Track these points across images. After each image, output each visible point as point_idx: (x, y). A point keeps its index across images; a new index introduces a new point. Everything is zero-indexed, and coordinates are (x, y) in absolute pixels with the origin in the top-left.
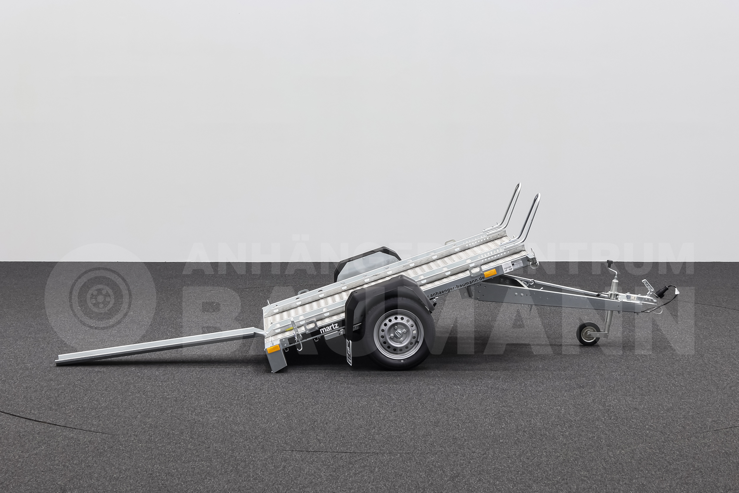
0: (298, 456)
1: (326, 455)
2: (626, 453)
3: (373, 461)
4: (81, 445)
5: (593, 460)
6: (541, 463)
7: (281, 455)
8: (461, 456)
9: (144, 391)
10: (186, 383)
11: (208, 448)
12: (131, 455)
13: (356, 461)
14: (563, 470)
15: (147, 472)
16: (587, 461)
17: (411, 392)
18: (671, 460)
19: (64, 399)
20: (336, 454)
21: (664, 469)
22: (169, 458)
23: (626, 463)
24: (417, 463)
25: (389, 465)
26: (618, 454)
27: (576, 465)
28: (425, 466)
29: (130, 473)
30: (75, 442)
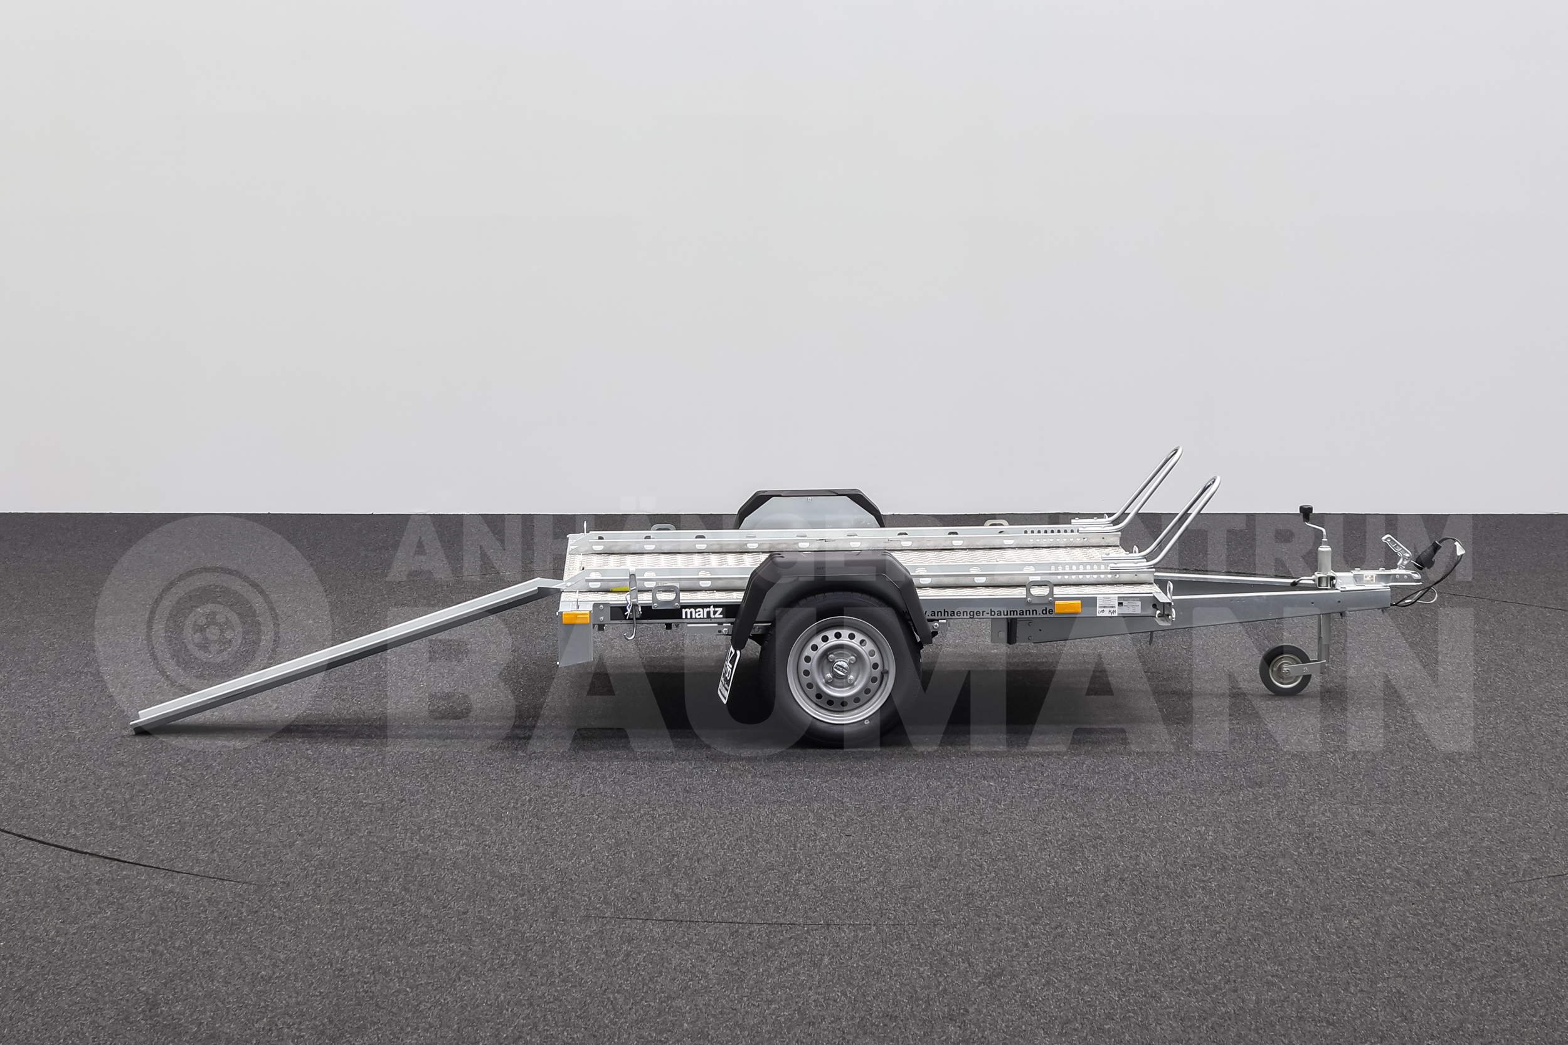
0: (657, 931)
1: (716, 928)
2: (1362, 926)
3: (817, 942)
4: (191, 908)
5: (1291, 940)
6: (1179, 947)
7: (621, 930)
8: (1007, 932)
9: (316, 789)
10: (408, 772)
11: (465, 913)
12: (297, 928)
13: (782, 942)
14: (1227, 961)
15: (331, 966)
16: (1280, 941)
17: (889, 793)
18: (1460, 941)
19: (143, 805)
20: (739, 927)
21: (1445, 958)
22: (379, 935)
23: (1363, 946)
24: (912, 945)
25: (852, 951)
26: (1346, 927)
27: (1256, 950)
28: (930, 953)
29: (295, 967)
30: (177, 901)
